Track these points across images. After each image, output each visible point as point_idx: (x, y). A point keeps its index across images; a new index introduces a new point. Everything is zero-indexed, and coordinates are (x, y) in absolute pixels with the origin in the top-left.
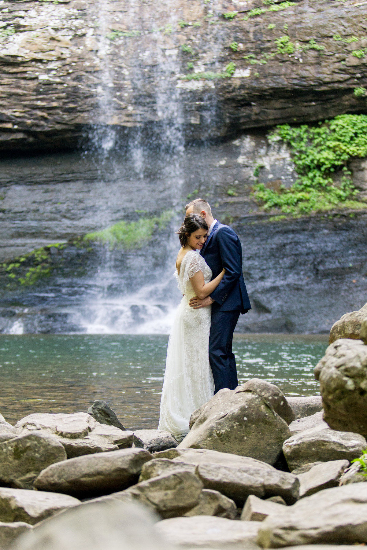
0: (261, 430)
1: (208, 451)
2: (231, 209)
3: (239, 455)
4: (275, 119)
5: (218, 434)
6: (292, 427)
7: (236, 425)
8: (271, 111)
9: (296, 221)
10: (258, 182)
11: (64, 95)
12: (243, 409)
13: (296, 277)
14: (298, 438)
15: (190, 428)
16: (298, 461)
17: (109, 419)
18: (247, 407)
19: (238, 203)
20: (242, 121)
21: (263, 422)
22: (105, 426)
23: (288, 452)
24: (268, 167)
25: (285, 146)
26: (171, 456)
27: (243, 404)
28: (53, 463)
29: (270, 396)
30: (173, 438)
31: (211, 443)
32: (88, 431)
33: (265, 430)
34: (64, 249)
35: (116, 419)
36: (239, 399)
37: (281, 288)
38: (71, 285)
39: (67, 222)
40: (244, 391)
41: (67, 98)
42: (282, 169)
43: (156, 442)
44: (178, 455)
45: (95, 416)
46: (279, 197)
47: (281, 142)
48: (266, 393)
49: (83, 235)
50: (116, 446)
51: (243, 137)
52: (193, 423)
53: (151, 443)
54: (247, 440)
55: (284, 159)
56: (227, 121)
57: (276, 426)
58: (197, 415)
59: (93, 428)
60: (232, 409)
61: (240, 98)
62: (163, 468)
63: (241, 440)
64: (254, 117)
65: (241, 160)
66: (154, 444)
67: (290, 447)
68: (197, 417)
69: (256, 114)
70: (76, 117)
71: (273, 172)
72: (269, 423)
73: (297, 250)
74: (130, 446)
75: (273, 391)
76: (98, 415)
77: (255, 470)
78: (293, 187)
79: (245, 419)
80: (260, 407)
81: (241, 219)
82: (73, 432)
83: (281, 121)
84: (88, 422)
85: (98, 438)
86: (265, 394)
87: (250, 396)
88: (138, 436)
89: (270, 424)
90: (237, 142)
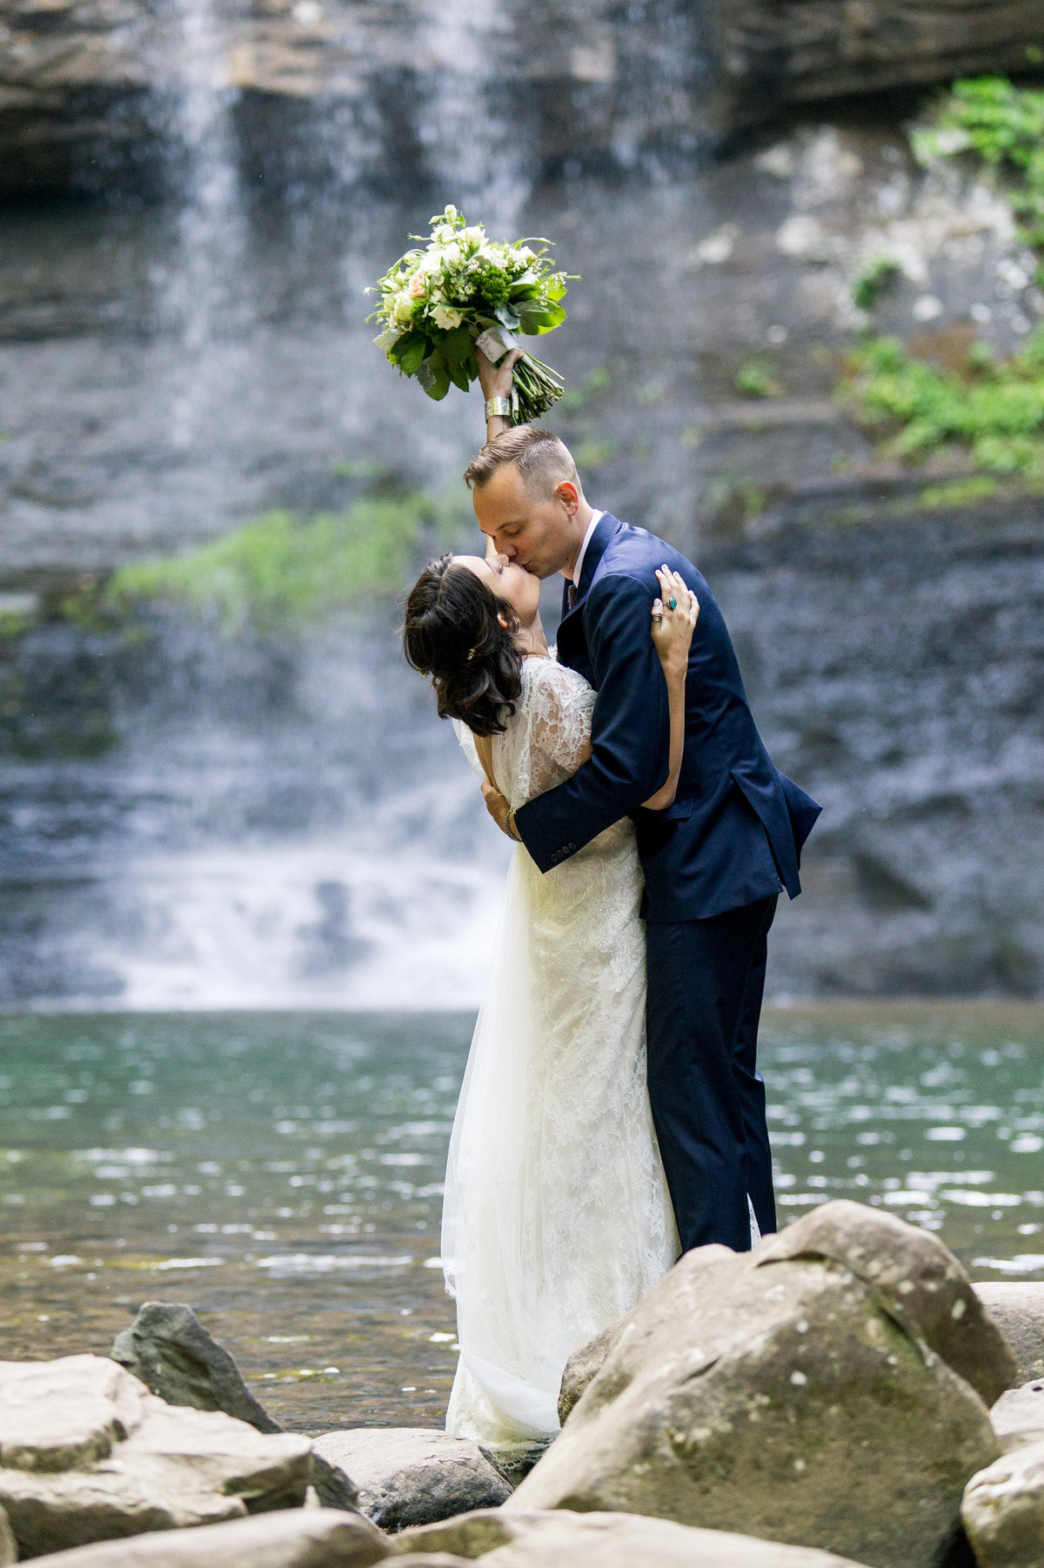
0: (870, 1431)
1: (637, 1521)
2: (750, 453)
3: (772, 1538)
4: (949, 55)
5: (678, 1448)
6: (1004, 1416)
7: (760, 1408)
8: (928, 19)
10: (871, 335)
12: (786, 1338)
14: (1028, 1464)
15: (563, 1421)
17: (206, 1384)
18: (803, 1327)
19: (787, 428)
20: (800, 63)
21: (875, 1392)
22: (188, 1415)
23: (986, 1528)
24: (914, 268)
25: (988, 177)
26: (474, 1545)
27: (787, 1313)
29: (908, 1277)
30: (488, 1466)
31: (650, 1487)
32: (112, 1436)
33: (885, 1427)
34: (21, 636)
35: (238, 1383)
36: (769, 1295)
37: (978, 803)
38: (53, 795)
39: (32, 517)
40: (794, 1258)
43: (414, 1485)
44: (500, 1539)
45: (143, 1369)
46: (964, 400)
47: (969, 159)
48: (886, 1268)
49: (105, 577)
50: (236, 1501)
51: (805, 134)
52: (574, 1399)
53: (391, 1488)
54: (805, 1474)
55: (986, 233)
56: (736, 64)
57: (932, 1411)
58: (591, 1365)
59: (136, 1426)
60: (740, 1336)
63: (782, 1473)
64: (851, 48)
65: (797, 236)
66: (406, 1492)
67: (997, 1504)
68: (593, 1374)
69: (866, 34)
70: (71, 54)
71: (940, 287)
72: (902, 1396)
74: (298, 1502)
75: (916, 1255)
76: (159, 1368)
78: (1025, 354)
79: (799, 1378)
80: (862, 1325)
81: (799, 500)
82: (45, 1443)
83: (970, 63)
84: (114, 1396)
85: (156, 1468)
86: (882, 1271)
87: (816, 1278)
88: (332, 1460)
89: (908, 1402)
90: (776, 160)
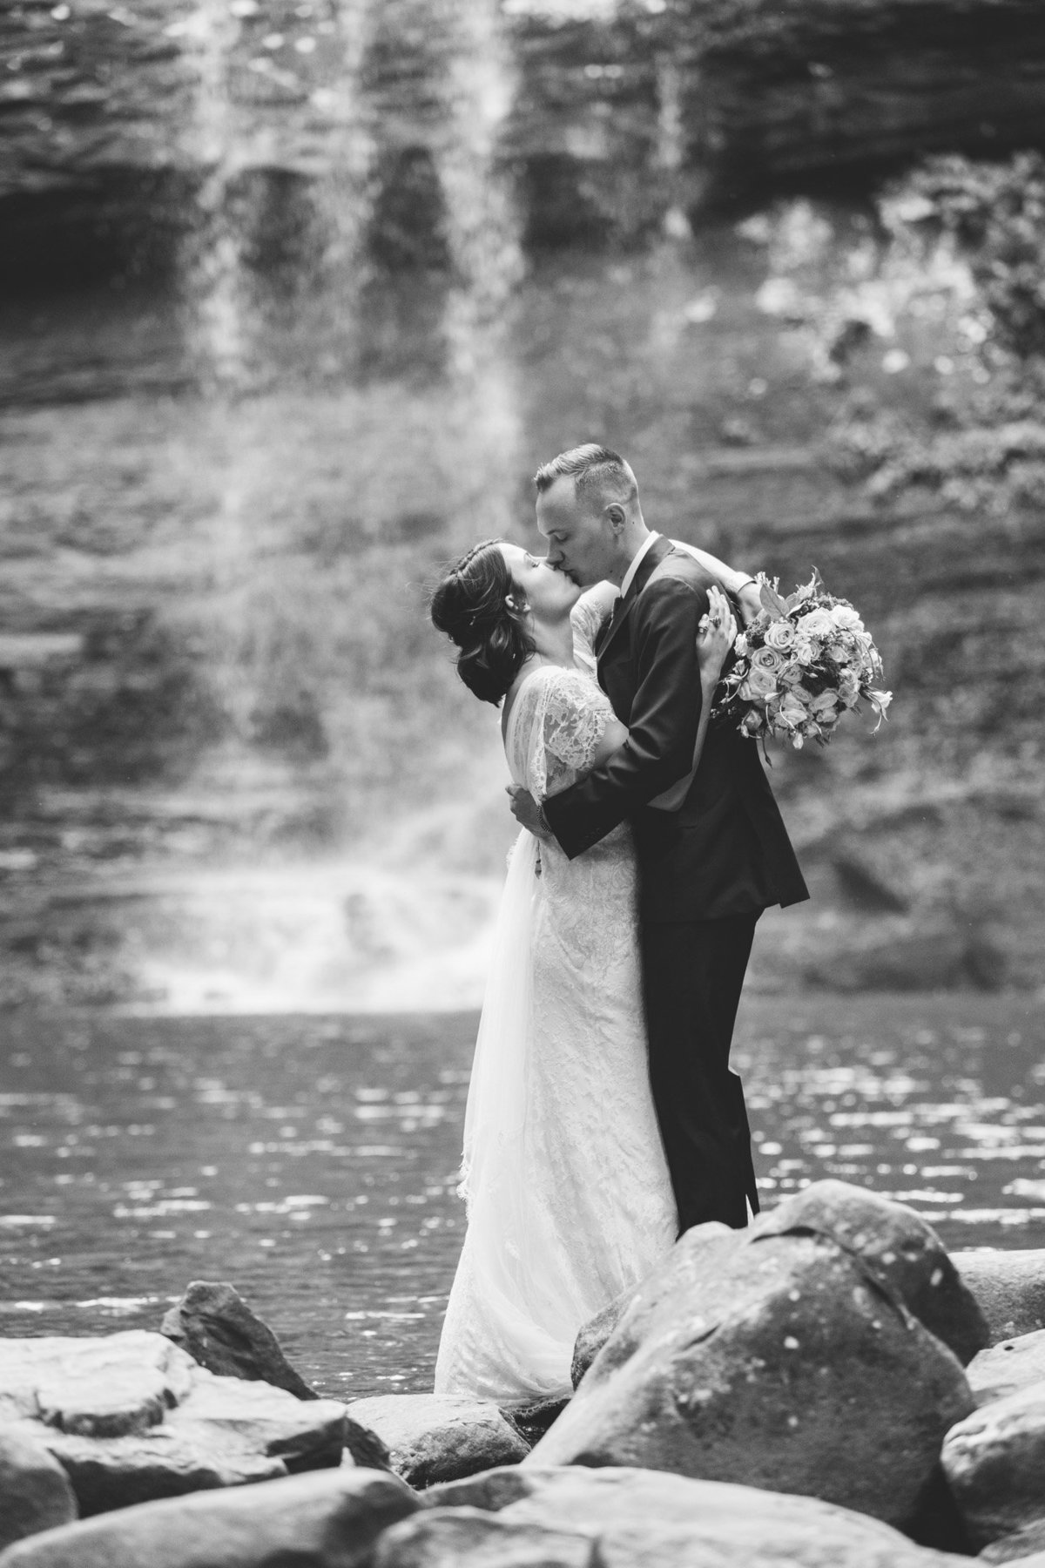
0: (857, 1389)
1: (645, 1475)
5: (682, 1408)
6: (979, 1373)
7: (757, 1371)
8: (891, 100)
9: (1000, 541)
11: (54, 51)
12: (779, 1306)
13: (1007, 766)
14: (1000, 1416)
16: (1005, 1509)
17: (248, 1356)
18: (795, 1296)
19: (768, 472)
20: (776, 139)
21: (861, 1354)
22: (232, 1384)
23: (963, 1475)
24: (882, 325)
25: (948, 241)
26: (497, 1499)
27: (781, 1284)
28: (21, 1536)
29: (890, 1249)
30: (508, 1427)
31: (657, 1443)
32: (164, 1405)
33: (871, 1386)
34: (67, 673)
35: (277, 1355)
36: (763, 1267)
37: (948, 814)
38: (99, 819)
40: (786, 1234)
41: (67, 61)
42: (941, 333)
43: (440, 1446)
44: (520, 1491)
45: (190, 1342)
46: (930, 445)
47: (930, 226)
48: (870, 1241)
50: (277, 1462)
52: (585, 1365)
53: (419, 1448)
54: (798, 1430)
55: (947, 292)
56: (716, 141)
57: (914, 1370)
58: (601, 1334)
59: (185, 1395)
60: (737, 1305)
61: (764, 48)
62: (460, 1549)
63: (777, 1429)
64: (821, 125)
65: (775, 297)
66: (433, 1452)
67: (972, 1452)
68: (604, 1342)
69: (832, 113)
71: (906, 342)
72: (886, 1357)
73: (1006, 655)
74: (334, 1462)
75: (897, 1229)
76: (205, 1342)
77: (825, 1549)
78: (984, 402)
79: (791, 1343)
80: (849, 1294)
82: (102, 1411)
84: (165, 1368)
85: (204, 1433)
86: (867, 1244)
87: (806, 1251)
88: (365, 1422)
89: (891, 1362)
